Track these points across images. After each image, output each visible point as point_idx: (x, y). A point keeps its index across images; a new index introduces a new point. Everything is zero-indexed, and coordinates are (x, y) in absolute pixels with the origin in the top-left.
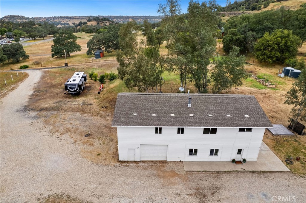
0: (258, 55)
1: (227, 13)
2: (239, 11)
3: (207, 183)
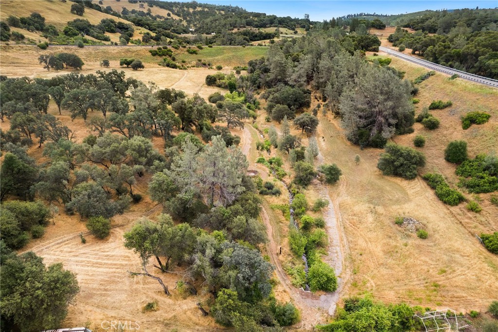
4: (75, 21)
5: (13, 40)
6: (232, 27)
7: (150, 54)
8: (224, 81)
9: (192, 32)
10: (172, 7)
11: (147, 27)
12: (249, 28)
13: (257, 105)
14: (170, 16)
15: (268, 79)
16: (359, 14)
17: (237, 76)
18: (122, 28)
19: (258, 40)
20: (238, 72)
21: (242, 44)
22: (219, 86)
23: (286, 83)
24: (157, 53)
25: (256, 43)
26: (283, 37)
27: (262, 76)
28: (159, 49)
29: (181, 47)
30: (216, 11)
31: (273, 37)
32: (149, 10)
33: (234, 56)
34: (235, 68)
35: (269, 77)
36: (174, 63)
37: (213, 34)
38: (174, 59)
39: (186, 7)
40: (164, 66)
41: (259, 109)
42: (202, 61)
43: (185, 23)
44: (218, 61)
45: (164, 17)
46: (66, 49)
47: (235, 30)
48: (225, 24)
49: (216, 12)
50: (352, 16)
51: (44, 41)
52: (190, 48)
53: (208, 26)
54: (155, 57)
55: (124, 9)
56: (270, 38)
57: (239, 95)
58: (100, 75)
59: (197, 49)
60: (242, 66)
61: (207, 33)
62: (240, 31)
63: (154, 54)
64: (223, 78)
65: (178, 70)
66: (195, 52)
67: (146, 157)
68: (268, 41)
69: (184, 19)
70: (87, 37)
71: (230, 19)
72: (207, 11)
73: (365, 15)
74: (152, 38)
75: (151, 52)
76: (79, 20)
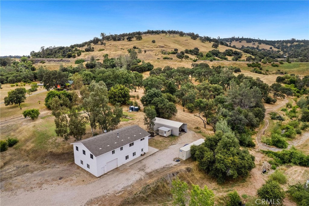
0: (112, 101)
1: (46, 60)
2: (57, 58)
3: (140, 166)
4: (212, 51)
5: (184, 58)
7: (247, 66)
8: (289, 80)
10: (275, 43)
11: (251, 53)
14: (272, 49)
18: (236, 53)
24: (251, 66)
28: (253, 63)
29: (267, 63)
32: (258, 46)
36: (260, 71)
37: (300, 58)
38: (261, 69)
39: (285, 43)
40: (253, 72)
42: (281, 71)
43: (282, 53)
45: (267, 50)
51: (196, 58)
52: (274, 63)
54: (249, 68)
58: (213, 68)
59: (279, 64)
63: (249, 66)
64: (289, 78)
65: (262, 75)
66: (277, 66)
67: (218, 92)
69: (282, 50)
70: (216, 58)
72: (302, 44)
75: (247, 64)
76: (214, 50)
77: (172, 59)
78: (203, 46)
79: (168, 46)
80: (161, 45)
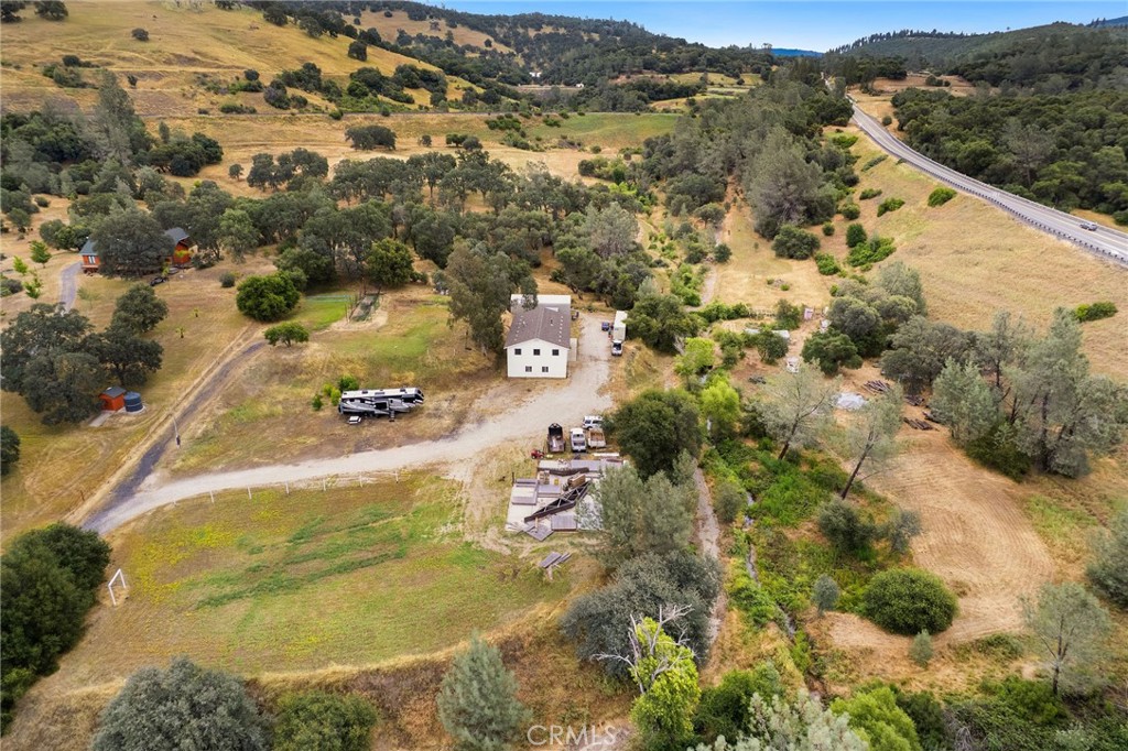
4: (360, 71)
5: (294, 107)
6: (616, 73)
7: (487, 126)
8: (607, 169)
9: (536, 80)
10: (493, 25)
11: (466, 76)
12: (648, 75)
13: (654, 201)
14: (490, 46)
15: (670, 165)
16: (898, 32)
17: (626, 163)
19: (665, 99)
20: (628, 157)
21: (635, 108)
22: (599, 177)
23: (695, 171)
24: (497, 125)
25: (659, 105)
26: (713, 92)
27: (663, 161)
28: (500, 118)
29: (533, 115)
30: (582, 34)
31: (694, 92)
32: (450, 34)
33: (620, 130)
34: (622, 151)
35: (672, 162)
36: (524, 140)
37: (579, 85)
38: (523, 135)
39: (522, 27)
40: (509, 146)
41: (656, 205)
42: (568, 139)
43: (520, 61)
44: (594, 138)
45: (479, 49)
46: (366, 118)
47: (622, 80)
48: (603, 67)
49: (582, 38)
50: (881, 37)
52: (548, 116)
53: (569, 69)
54: (494, 132)
55: (402, 33)
56: (687, 95)
57: (629, 188)
59: (560, 118)
60: (635, 147)
61: (567, 84)
62: (630, 80)
63: (492, 126)
64: (605, 164)
65: (531, 152)
66: (556, 124)
68: (684, 100)
69: (519, 50)
71: (612, 55)
72: (563, 35)
73: (912, 35)
74: (478, 96)
75: (487, 122)
76: (363, 69)
77: (254, 111)
78: (321, 53)
79: (212, 58)
80: (184, 54)
